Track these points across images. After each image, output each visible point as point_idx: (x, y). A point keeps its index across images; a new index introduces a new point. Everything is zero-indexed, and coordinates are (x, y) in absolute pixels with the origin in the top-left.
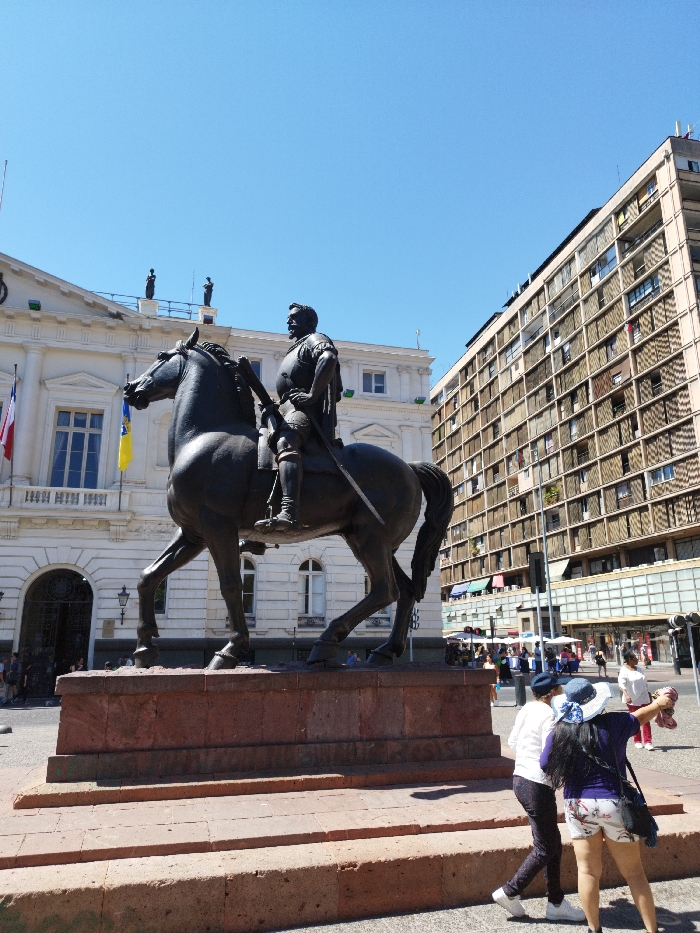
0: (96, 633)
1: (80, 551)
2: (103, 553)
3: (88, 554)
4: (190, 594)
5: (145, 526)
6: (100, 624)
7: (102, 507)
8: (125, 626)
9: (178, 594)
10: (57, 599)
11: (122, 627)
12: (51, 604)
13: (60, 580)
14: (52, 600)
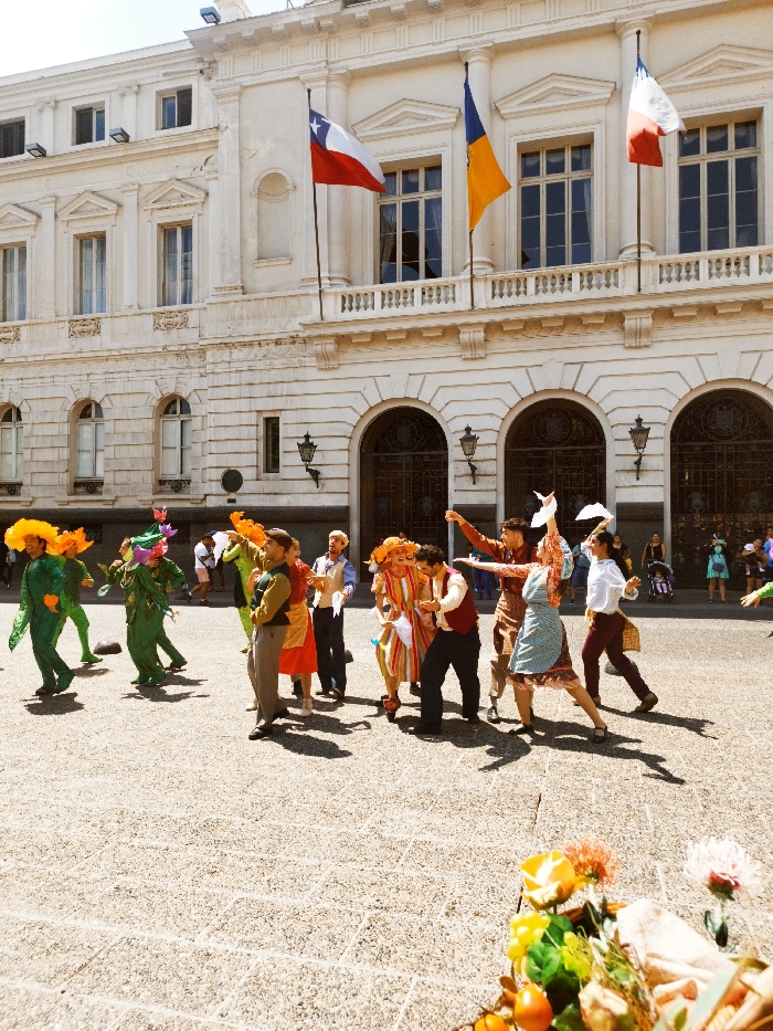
10: (720, 438)
12: (712, 447)
13: (721, 409)
14: (711, 441)
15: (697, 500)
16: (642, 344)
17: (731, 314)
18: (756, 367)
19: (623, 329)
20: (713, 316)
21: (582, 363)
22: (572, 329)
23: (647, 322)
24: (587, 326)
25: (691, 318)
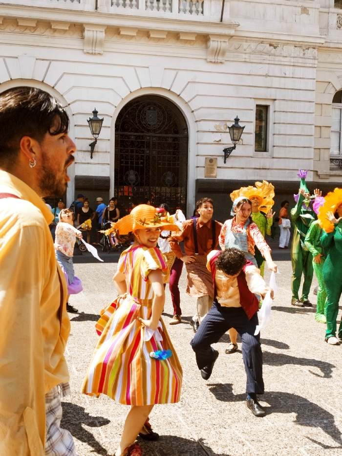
0: (196, 172)
1: (175, 72)
2: (200, 77)
3: (184, 77)
4: (296, 130)
5: (245, 45)
6: (202, 162)
7: (199, 18)
8: (228, 164)
9: (282, 129)
10: (148, 131)
11: (225, 165)
12: (142, 136)
13: (149, 109)
14: (143, 132)
15: (132, 175)
16: (97, 52)
17: (159, 39)
18: (174, 81)
19: (83, 38)
20: (147, 39)
21: (50, 61)
22: (42, 31)
23: (101, 35)
24: (55, 30)
25: (132, 37)
